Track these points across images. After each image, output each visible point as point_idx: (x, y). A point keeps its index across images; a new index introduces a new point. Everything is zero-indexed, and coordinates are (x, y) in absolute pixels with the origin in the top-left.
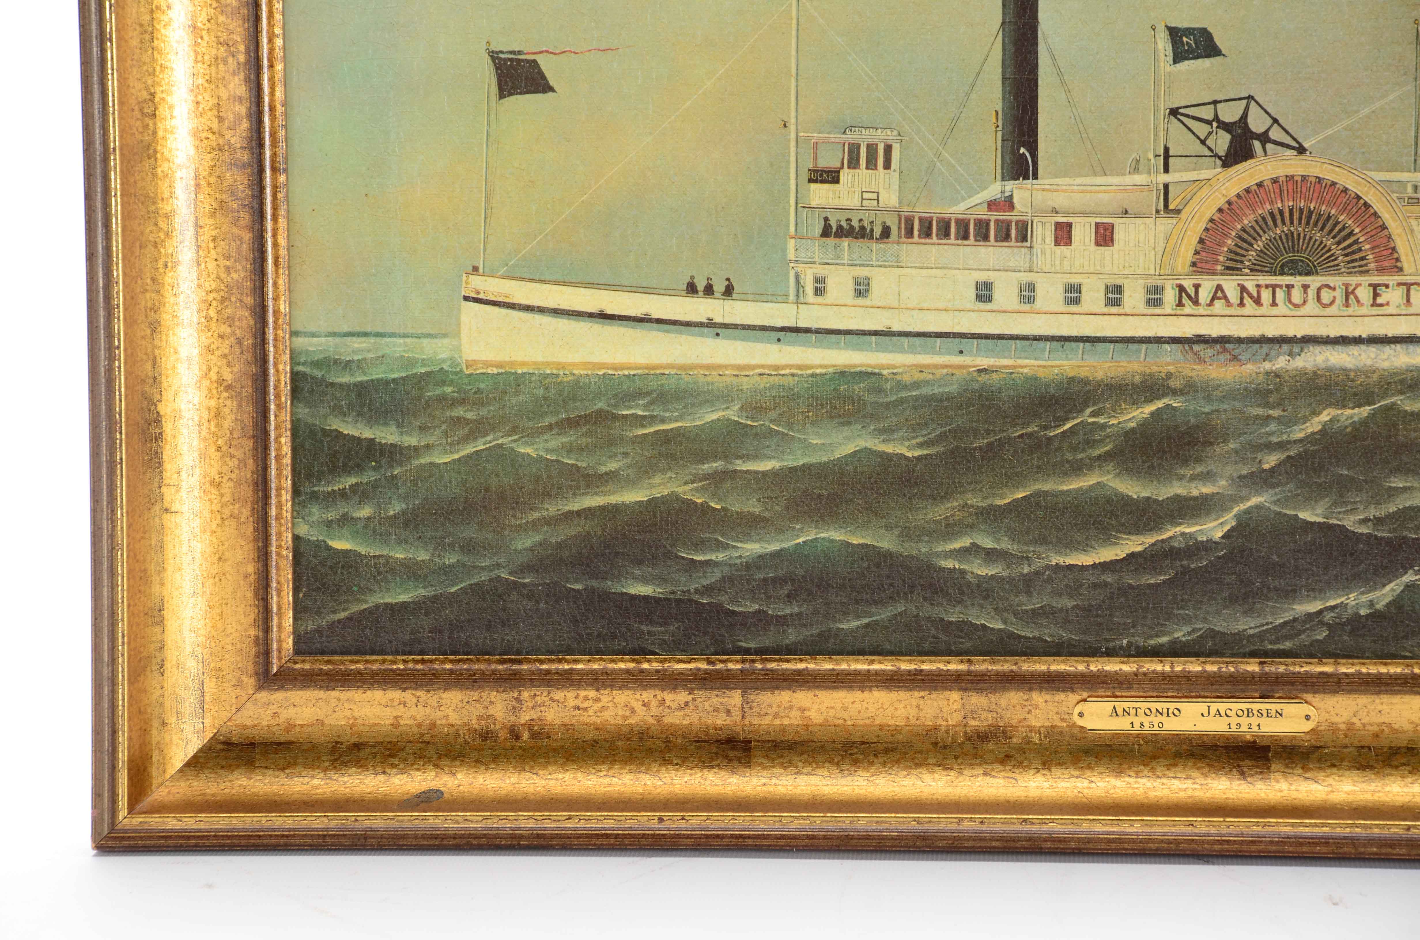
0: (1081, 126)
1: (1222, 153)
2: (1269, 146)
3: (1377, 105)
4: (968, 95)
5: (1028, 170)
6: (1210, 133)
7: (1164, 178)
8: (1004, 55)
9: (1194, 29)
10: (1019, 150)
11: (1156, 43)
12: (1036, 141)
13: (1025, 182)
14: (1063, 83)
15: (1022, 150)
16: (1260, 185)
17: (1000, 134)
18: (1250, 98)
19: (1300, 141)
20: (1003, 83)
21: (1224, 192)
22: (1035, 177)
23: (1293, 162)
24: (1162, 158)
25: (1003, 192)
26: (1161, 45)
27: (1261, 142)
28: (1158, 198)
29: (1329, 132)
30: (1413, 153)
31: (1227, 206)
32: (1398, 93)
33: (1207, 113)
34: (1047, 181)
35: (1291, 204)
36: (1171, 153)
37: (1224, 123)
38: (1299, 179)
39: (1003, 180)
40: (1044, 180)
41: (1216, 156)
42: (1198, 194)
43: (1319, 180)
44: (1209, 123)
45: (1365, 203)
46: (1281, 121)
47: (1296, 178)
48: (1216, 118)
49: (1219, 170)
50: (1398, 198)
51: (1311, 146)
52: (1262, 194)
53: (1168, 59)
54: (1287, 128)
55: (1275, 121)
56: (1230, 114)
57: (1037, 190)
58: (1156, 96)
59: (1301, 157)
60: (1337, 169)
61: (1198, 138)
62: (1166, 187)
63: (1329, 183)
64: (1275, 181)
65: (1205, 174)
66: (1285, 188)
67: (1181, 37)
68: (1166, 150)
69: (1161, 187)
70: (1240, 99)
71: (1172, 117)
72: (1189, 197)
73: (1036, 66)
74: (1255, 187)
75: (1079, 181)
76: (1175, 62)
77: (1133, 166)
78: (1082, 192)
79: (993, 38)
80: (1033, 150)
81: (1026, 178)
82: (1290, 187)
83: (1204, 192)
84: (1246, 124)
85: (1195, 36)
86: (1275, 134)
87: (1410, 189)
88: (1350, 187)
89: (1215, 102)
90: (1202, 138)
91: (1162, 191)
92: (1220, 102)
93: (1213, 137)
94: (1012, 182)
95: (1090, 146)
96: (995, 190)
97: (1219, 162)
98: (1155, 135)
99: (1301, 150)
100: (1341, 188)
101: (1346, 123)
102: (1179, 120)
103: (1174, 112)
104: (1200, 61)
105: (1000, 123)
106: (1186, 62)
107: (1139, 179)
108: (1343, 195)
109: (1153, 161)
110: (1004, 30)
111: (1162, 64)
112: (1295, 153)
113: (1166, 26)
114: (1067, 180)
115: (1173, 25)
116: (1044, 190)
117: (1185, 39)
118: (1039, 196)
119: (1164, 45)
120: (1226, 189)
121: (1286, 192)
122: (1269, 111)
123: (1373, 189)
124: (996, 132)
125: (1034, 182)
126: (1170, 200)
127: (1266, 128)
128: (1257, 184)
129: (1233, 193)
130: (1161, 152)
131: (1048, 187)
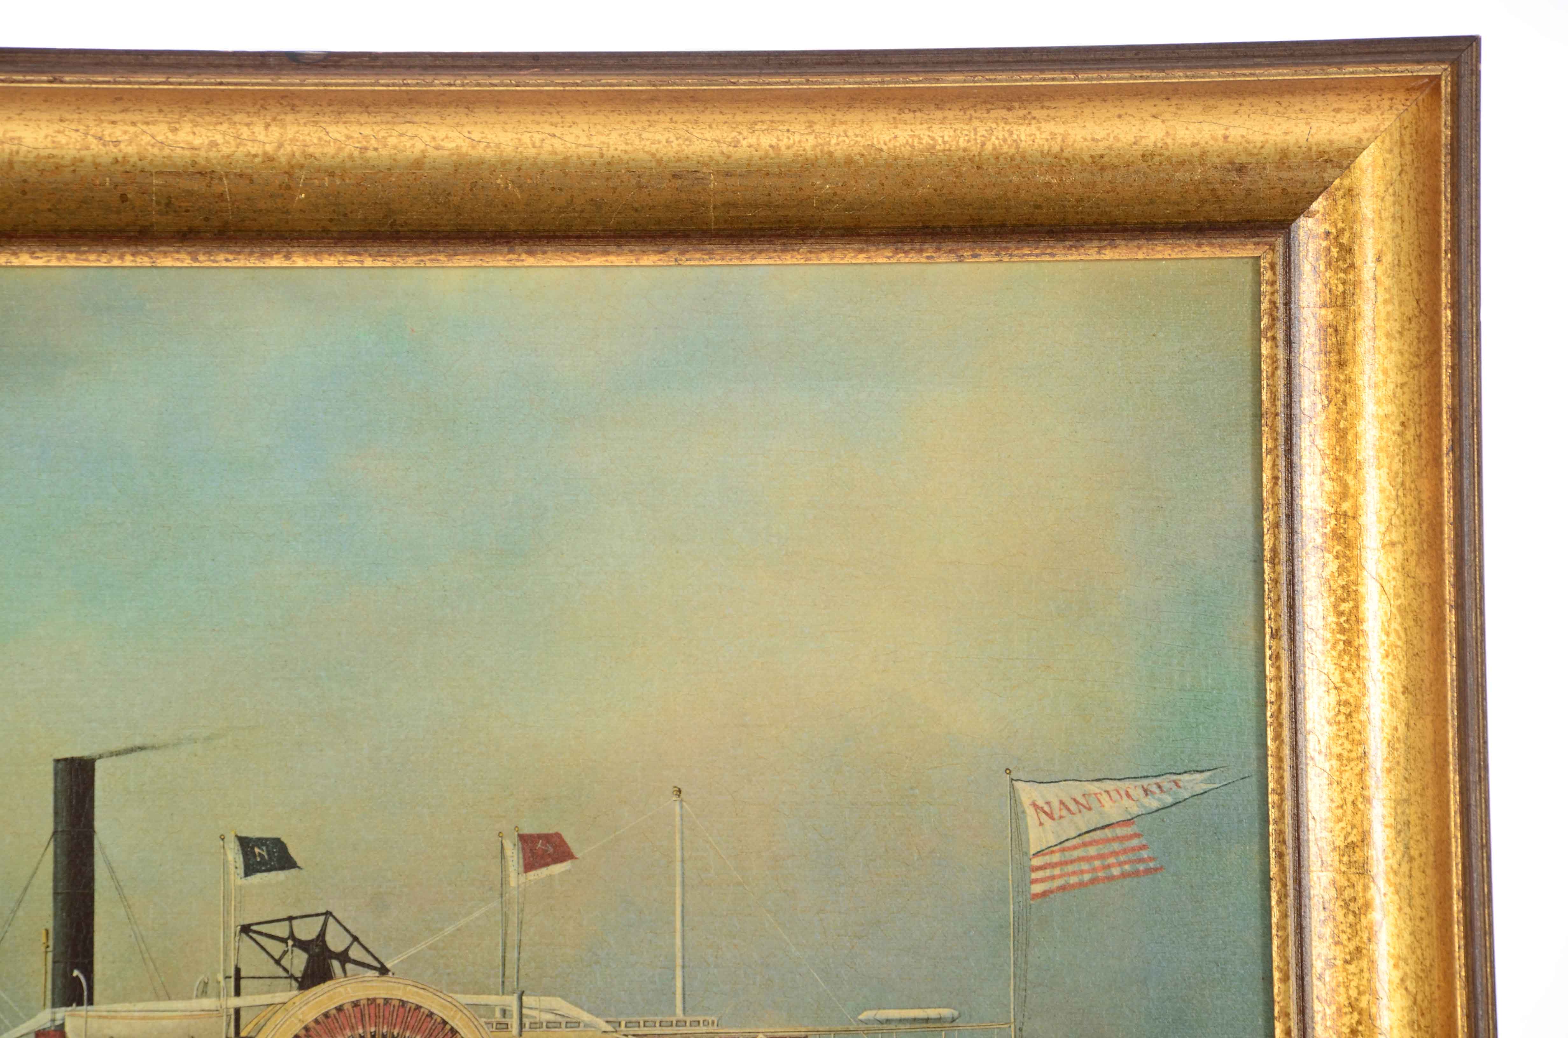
0: (143, 946)
1: (298, 974)
2: (349, 966)
3: (462, 922)
4: (14, 912)
5: (82, 995)
6: (285, 952)
7: (235, 1002)
8: (56, 867)
9: (267, 839)
10: (72, 972)
11: (225, 854)
12: (91, 963)
13: (79, 1008)
14: (123, 898)
15: (76, 973)
16: (339, 1009)
17: (50, 956)
18: (328, 914)
19: (382, 960)
20: (55, 899)
21: (301, 1017)
22: (91, 1002)
23: (374, 984)
24: (232, 980)
25: (53, 1020)
26: (231, 856)
27: (340, 962)
28: (228, 1025)
29: (412, 951)
30: (500, 974)
31: (304, 1032)
32: (483, 910)
33: (281, 930)
34: (104, 1007)
35: (373, 1029)
36: (243, 974)
37: (300, 941)
38: (382, 1002)
39: (54, 1005)
40: (100, 1007)
41: (292, 977)
42: (273, 1019)
43: (403, 1003)
44: (283, 940)
45: (452, 1029)
46: (361, 939)
47: (378, 1001)
48: (292, 936)
49: (295, 992)
50: (487, 1023)
51: (394, 966)
52: (342, 1019)
53: (238, 871)
54: (368, 946)
55: (355, 939)
56: (307, 931)
57: (93, 1017)
58: (227, 912)
59: (384, 978)
60: (422, 992)
61: (272, 957)
62: (237, 1011)
63: (413, 1007)
64: (356, 1004)
65: (279, 997)
66: (367, 1012)
67: (252, 848)
68: (238, 970)
69: (232, 1012)
70: (318, 915)
71: (243, 935)
72: (262, 1022)
73: (91, 879)
74: (334, 1012)
75: (140, 1006)
76: (247, 874)
77: (200, 990)
78: (144, 1018)
79: (42, 850)
80: (88, 972)
81: (80, 1003)
82: (372, 1011)
83: (279, 1017)
84: (324, 942)
85: (267, 846)
86: (356, 953)
87: (498, 1014)
88: (435, 1011)
89: (290, 919)
90: (277, 957)
91: (233, 1017)
92: (296, 918)
93: (288, 956)
94: (63, 1009)
95: (152, 967)
96: (43, 1019)
97: (295, 984)
98: (226, 954)
99: (383, 971)
100: (426, 1012)
101: (431, 941)
102: (251, 938)
103: (246, 929)
104: (273, 873)
105: (51, 943)
106: (259, 875)
107: (208, 1003)
108: (429, 1019)
109: (222, 983)
110: (55, 841)
111: (232, 877)
112: (377, 974)
113: (236, 836)
114: (127, 1006)
115: (244, 835)
116: (100, 1017)
117: (257, 850)
118: (94, 1024)
119: (234, 856)
120: (303, 1013)
121: (367, 1017)
122: (349, 927)
123: (460, 1014)
124: (46, 952)
125: (90, 1008)
126: (242, 1027)
127: (345, 946)
128: (336, 1008)
129: (310, 1018)
130: (232, 973)
131: (105, 1014)
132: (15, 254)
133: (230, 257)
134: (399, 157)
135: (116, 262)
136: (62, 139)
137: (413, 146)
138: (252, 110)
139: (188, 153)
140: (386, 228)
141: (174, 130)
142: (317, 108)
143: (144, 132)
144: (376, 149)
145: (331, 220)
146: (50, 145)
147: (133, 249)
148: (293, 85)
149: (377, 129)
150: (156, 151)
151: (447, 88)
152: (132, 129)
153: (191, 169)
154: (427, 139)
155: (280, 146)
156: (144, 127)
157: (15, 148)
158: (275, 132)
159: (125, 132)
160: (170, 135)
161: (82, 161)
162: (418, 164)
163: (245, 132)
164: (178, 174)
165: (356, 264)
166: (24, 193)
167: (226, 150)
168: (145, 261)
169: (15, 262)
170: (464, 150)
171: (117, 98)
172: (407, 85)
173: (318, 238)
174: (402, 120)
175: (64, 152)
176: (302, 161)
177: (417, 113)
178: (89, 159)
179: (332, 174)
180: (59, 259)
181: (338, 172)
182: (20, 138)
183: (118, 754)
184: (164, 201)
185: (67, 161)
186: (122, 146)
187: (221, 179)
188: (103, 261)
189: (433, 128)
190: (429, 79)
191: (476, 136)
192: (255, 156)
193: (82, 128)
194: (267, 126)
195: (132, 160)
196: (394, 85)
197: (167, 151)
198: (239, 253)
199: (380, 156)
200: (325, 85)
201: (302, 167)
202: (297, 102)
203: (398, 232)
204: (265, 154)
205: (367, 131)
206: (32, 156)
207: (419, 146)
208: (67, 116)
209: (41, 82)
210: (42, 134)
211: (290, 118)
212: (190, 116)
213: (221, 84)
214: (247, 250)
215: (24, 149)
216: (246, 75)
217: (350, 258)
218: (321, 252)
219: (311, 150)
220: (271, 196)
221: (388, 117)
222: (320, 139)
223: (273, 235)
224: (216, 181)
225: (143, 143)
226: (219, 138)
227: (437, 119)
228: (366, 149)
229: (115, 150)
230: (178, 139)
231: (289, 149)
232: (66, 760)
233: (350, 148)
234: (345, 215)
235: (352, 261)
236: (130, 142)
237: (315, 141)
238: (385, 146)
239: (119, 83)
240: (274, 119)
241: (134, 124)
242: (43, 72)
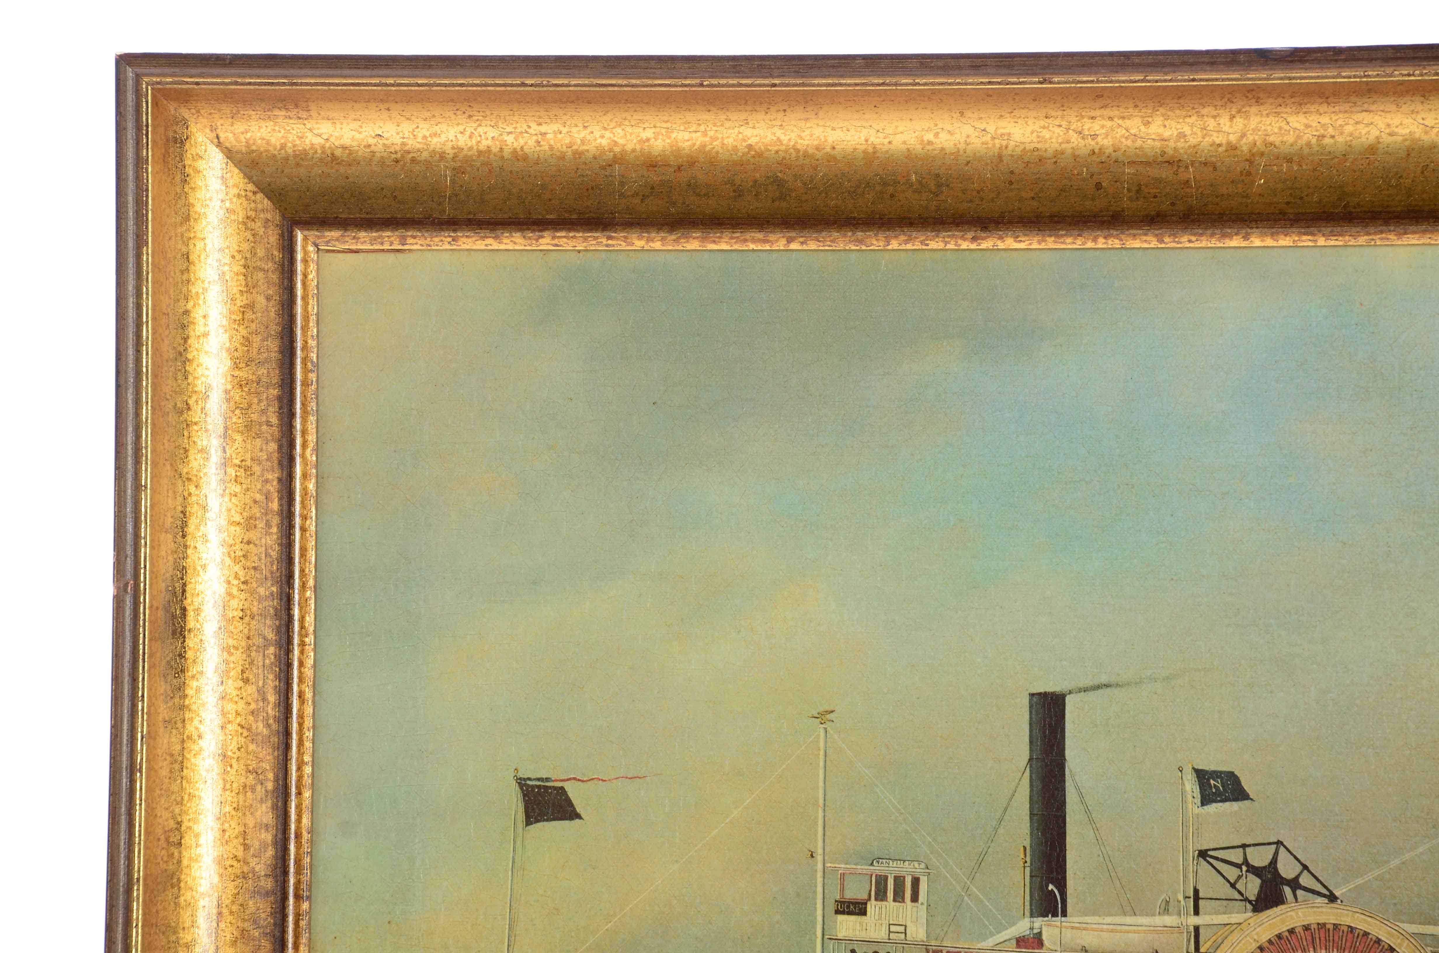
0: (1110, 865)
1: (1252, 898)
2: (1300, 893)
3: (1407, 856)
4: (996, 830)
5: (1056, 907)
6: (1240, 877)
7: (1194, 920)
8: (1031, 790)
9: (1221, 772)
10: (1047, 886)
11: (1183, 784)
12: (1064, 878)
13: (1054, 919)
14: (1091, 821)
15: (1051, 887)
16: (1291, 931)
17: (1028, 870)
18: (1279, 843)
19: (1331, 889)
20: (1031, 819)
21: (1256, 937)
22: (1064, 914)
23: (1324, 910)
24: (1192, 900)
25: (1032, 929)
26: (1188, 787)
27: (1291, 888)
28: (1189, 941)
29: (1360, 881)
31: (1259, 951)
32: (1427, 846)
33: (1236, 856)
34: (1076, 919)
36: (1201, 895)
37: (1253, 867)
38: (1331, 927)
39: (1032, 916)
40: (1073, 918)
41: (1246, 900)
42: (1230, 938)
43: (1352, 929)
44: (1238, 866)
46: (1311, 868)
47: (1327, 926)
48: (1246, 862)
49: (1250, 914)
51: (1342, 894)
52: (1294, 941)
53: (1196, 800)
54: (1317, 875)
55: (1305, 867)
56: (1260, 858)
57: (1066, 927)
58: (1185, 837)
59: (1333, 905)
60: (1369, 919)
61: (1228, 881)
62: (1197, 929)
63: (1361, 933)
64: (1306, 928)
65: (1236, 918)
66: (1317, 936)
67: (1208, 780)
68: (1196, 891)
69: (1192, 929)
70: (1269, 844)
71: (1201, 859)
72: (1220, 940)
73: (1064, 803)
74: (1287, 934)
75: (1108, 920)
76: (1203, 804)
77: (1163, 907)
78: (1112, 931)
79: (1020, 775)
80: (1062, 886)
81: (1055, 915)
82: (1322, 935)
83: (1235, 937)
84: (1276, 869)
85: (1222, 778)
86: (1305, 880)
88: (1383, 939)
89: (1244, 846)
90: (1232, 881)
91: (1193, 934)
92: (1249, 846)
93: (1243, 881)
94: (1041, 919)
95: (1119, 885)
96: (1023, 926)
97: (1249, 906)
98: (1185, 876)
99: (1332, 898)
100: (1374, 938)
101: (1377, 873)
102: (1208, 862)
103: (1203, 854)
104: (1228, 804)
105: (1028, 859)
106: (1214, 805)
107: (1169, 920)
108: (1376, 945)
109: (1183, 903)
110: (1031, 766)
111: (1190, 806)
112: (1326, 901)
113: (1193, 768)
114: (1096, 919)
115: (1200, 767)
116: (1073, 928)
117: (1212, 782)
118: (1068, 934)
119: (1191, 786)
120: (1257, 934)
121: (1318, 940)
122: (1299, 857)
123: (1407, 941)
124: (1024, 867)
125: (1063, 919)
126: (1201, 943)
127: (1296, 874)
128: (1288, 931)
129: (1264, 938)
130: (1191, 893)
131: (1077, 925)
132: (1001, 238)
133: (1194, 238)
134: (1355, 143)
135: (1090, 244)
136: (1046, 134)
137: (1368, 133)
138: (1219, 103)
139: (1158, 144)
140: (1340, 210)
141: (1147, 124)
142: (1280, 100)
143: (1119, 126)
144: (1333, 137)
145: (1288, 203)
146: (1035, 140)
147: (1106, 232)
148: (1260, 79)
149: (1334, 118)
150: (1129, 143)
151: (1407, 78)
152: (1109, 124)
153: (1160, 159)
154: (1382, 125)
155: (1243, 135)
156: (1120, 122)
157: (1004, 143)
158: (1239, 122)
159: (1103, 127)
160: (1143, 128)
161: (1063, 153)
162: (1372, 149)
163: (1211, 124)
164: (1148, 163)
165: (1310, 244)
166: (1011, 183)
167: (1192, 141)
168: (1116, 243)
169: (1001, 245)
170: (1417, 135)
171: (1098, 95)
172: (1368, 76)
173: (1275, 220)
174: (1359, 109)
175: (1047, 146)
176: (1263, 149)
177: (1374, 102)
178: (1069, 151)
179: (1290, 161)
180: (1039, 243)
181: (1295, 158)
182: (1009, 134)
183: (1086, 690)
184: (1134, 189)
185: (1050, 153)
186: (1099, 139)
187: (1187, 167)
188: (1079, 243)
189: (1388, 116)
190: (1389, 70)
191: (1429, 122)
192: (1220, 145)
193: (1064, 124)
194: (1232, 118)
195: (1107, 152)
196: (1355, 77)
197: (1139, 143)
198: (1201, 235)
199: (1336, 142)
200: (1290, 78)
201: (1262, 154)
202: (1261, 95)
203: (1350, 213)
204: (1229, 143)
205: (1325, 120)
206: (1018, 150)
207: (1374, 133)
208: (1053, 113)
209: (1032, 83)
210: (1029, 129)
211: (1254, 109)
212: (1162, 110)
213: (1194, 80)
214: (1209, 232)
215: (1012, 143)
216: (1217, 71)
217: (1304, 238)
218: (1278, 233)
219: (1271, 139)
220: (1233, 182)
221: (1347, 106)
222: (1280, 128)
223: (1233, 217)
224: (1182, 169)
225: (1118, 136)
226: (1187, 130)
227: (1393, 107)
228: (1323, 136)
229: (1093, 143)
230: (1150, 131)
231: (1251, 138)
232: (1040, 694)
233: (1309, 136)
234: (1301, 198)
235: (1306, 241)
236: (1107, 135)
237: (1276, 130)
238: (1341, 134)
239: (1102, 82)
240: (1239, 111)
241: (1111, 119)
242: (1034, 74)
